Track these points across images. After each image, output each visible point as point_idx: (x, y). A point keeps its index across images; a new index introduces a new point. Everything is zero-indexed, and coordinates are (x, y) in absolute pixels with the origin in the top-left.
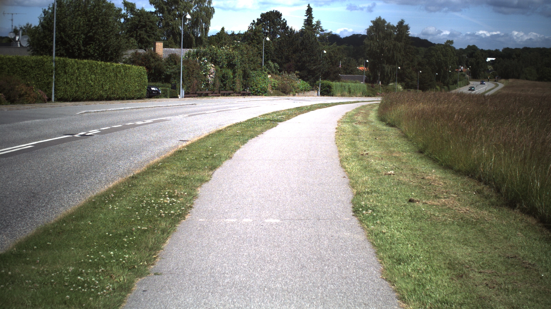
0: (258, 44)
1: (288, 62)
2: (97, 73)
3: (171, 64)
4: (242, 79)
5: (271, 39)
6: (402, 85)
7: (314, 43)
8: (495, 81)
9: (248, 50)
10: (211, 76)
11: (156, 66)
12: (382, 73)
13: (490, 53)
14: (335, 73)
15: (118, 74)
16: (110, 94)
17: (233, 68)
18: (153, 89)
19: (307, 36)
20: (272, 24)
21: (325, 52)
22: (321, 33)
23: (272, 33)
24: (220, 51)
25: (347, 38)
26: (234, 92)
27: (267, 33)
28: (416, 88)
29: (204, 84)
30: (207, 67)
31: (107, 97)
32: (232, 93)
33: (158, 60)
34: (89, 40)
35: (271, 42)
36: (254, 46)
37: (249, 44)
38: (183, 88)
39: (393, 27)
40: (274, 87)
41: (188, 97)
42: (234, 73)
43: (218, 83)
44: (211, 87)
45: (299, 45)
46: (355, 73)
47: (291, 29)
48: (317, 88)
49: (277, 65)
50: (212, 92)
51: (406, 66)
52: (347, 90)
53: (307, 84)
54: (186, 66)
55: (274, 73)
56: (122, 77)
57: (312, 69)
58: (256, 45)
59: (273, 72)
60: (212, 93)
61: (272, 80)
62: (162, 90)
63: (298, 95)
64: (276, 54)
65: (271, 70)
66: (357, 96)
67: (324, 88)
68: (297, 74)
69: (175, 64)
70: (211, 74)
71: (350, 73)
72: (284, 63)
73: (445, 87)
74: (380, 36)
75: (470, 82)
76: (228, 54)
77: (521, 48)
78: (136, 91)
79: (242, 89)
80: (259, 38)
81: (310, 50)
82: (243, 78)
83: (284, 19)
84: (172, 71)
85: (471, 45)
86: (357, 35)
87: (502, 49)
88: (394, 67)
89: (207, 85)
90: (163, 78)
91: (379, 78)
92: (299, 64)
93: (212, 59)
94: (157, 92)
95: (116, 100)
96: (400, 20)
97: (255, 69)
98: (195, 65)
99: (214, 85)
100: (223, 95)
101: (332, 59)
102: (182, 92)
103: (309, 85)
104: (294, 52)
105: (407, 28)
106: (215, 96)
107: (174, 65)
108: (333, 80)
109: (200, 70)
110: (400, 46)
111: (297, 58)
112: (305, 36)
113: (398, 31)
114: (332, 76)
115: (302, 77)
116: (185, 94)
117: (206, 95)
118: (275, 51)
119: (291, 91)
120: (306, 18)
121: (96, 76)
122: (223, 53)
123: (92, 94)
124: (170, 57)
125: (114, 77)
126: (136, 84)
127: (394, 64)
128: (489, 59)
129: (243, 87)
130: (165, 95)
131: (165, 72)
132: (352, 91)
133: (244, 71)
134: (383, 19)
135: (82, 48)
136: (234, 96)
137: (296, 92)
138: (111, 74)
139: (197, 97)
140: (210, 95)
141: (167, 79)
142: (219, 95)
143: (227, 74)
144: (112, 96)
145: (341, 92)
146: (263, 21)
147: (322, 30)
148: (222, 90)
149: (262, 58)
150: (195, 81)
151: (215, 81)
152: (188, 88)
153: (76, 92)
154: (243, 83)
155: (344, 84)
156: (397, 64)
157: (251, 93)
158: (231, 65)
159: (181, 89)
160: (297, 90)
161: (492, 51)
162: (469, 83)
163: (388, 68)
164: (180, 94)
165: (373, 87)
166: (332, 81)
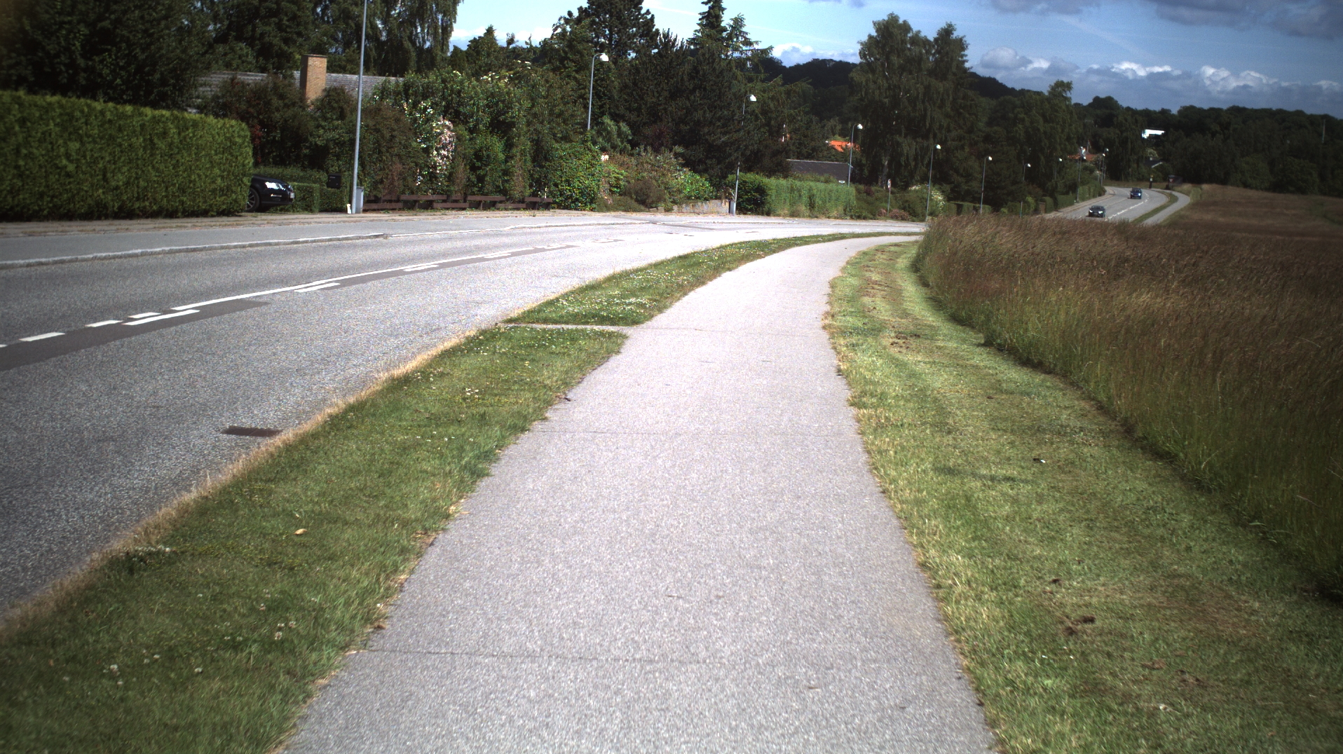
0: (577, 72)
1: (655, 122)
2: (88, 136)
3: (329, 115)
4: (529, 164)
5: (614, 61)
6: (943, 192)
7: (725, 74)
8: (1167, 188)
9: (551, 86)
10: (444, 152)
11: (286, 121)
12: (895, 160)
13: (1151, 119)
14: (776, 153)
15: (156, 140)
16: (130, 199)
17: (505, 133)
18: (271, 185)
19: (707, 56)
20: (617, 23)
21: (753, 98)
22: (744, 48)
23: (616, 46)
24: (470, 85)
25: (798, 67)
26: (507, 200)
27: (603, 44)
28: (975, 200)
29: (423, 176)
30: (432, 128)
31: (120, 208)
32: (501, 202)
33: (294, 104)
34: (99, 41)
35: (613, 66)
36: (569, 76)
37: (554, 70)
38: (360, 183)
39: (926, 42)
40: (614, 188)
41: (374, 210)
42: (509, 146)
43: (462, 173)
44: (442, 182)
45: (685, 77)
46: (821, 155)
47: (666, 36)
48: (730, 194)
49: (625, 128)
50: (445, 197)
51: (956, 143)
52: (805, 199)
53: (703, 183)
54: (371, 123)
55: (618, 149)
56: (171, 149)
57: (719, 142)
58: (574, 74)
59: (614, 147)
60: (444, 201)
61: (612, 168)
62: (299, 188)
63: (680, 212)
64: (625, 100)
65: (609, 141)
66: (829, 217)
67: (747, 192)
68: (677, 155)
69: (342, 116)
70: (444, 147)
71: (809, 156)
72: (645, 124)
73: (1048, 199)
74: (893, 65)
75: (1107, 188)
76: (493, 95)
77: (1225, 107)
78: (214, 191)
79: (528, 192)
80: (582, 56)
81: (714, 91)
82: (534, 160)
83: (648, 12)
84: (331, 135)
85: (1102, 96)
86: (824, 61)
87: (1178, 108)
88: (925, 144)
89: (432, 177)
90: (305, 155)
91: (886, 170)
92: (686, 128)
93: (447, 107)
94: (283, 196)
95: (147, 218)
96: (944, 25)
97: (566, 139)
98: (397, 120)
99: (450, 177)
100: (476, 206)
101: (767, 118)
102: (359, 196)
103: (707, 184)
104: (673, 96)
105: (960, 45)
106: (453, 209)
107: (337, 119)
108: (771, 173)
109: (411, 135)
110: (941, 90)
111: (679, 113)
112: (704, 55)
113: (938, 52)
114: (766, 161)
115: (690, 164)
116: (368, 201)
117: (428, 206)
118: (621, 91)
119: (660, 199)
120: (706, 8)
121: (83, 143)
122: (478, 89)
123: (71, 200)
124: (328, 95)
125: (145, 149)
126: (217, 171)
127: (926, 137)
128: (1148, 133)
129: (531, 186)
130: (307, 205)
131: (311, 139)
132: (818, 201)
133: (537, 143)
134: (905, 21)
135: (81, 62)
136: (506, 209)
137: (674, 202)
138: (134, 140)
139: (400, 209)
140: (439, 205)
141: (317, 159)
142: (463, 205)
143: (488, 149)
144: (137, 205)
145: (792, 205)
146: (593, 14)
147: (748, 43)
148: (473, 194)
149: (586, 107)
150: (398, 167)
151: (452, 168)
152: (375, 185)
153: (13, 192)
154: (532, 176)
155: (798, 183)
156: (931, 136)
157: (555, 202)
158: (501, 126)
159: (355, 187)
160: (678, 197)
161: (1155, 112)
162: (1104, 191)
163: (908, 146)
164: (350, 202)
165: (868, 193)
166: (769, 177)
